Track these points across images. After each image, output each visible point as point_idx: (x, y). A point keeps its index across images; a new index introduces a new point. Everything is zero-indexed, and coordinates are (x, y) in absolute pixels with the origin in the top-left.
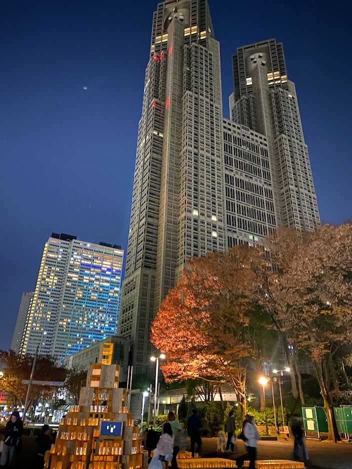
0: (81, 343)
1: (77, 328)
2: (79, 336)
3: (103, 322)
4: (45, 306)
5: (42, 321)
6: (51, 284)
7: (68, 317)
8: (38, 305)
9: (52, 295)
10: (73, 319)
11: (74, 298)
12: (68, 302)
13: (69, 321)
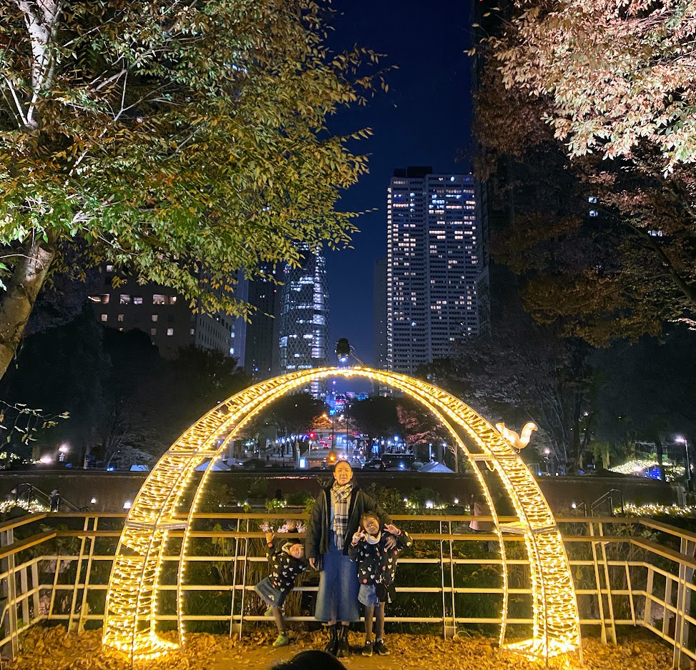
1: (458, 313)
2: (465, 324)
4: (405, 284)
5: (406, 307)
6: (408, 249)
7: (443, 297)
8: (395, 284)
9: (413, 267)
10: (450, 300)
11: (445, 267)
12: (437, 274)
13: (445, 302)
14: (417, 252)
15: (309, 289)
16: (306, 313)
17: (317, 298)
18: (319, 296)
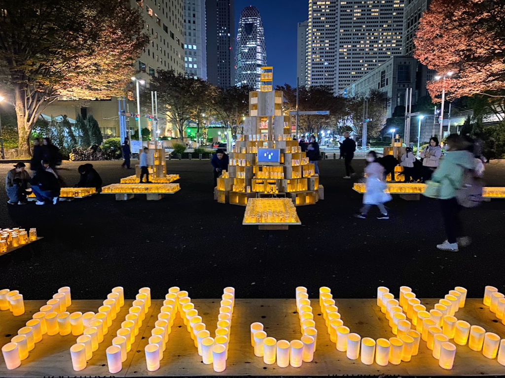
0: (366, 69)
1: (359, 54)
2: (363, 61)
3: (389, 42)
4: (321, 34)
5: (321, 51)
6: (324, 7)
7: (348, 42)
8: (314, 34)
9: (327, 20)
10: (354, 44)
11: (351, 19)
12: (345, 25)
13: (350, 46)
14: (331, 9)
15: (253, 50)
16: (252, 67)
17: (259, 56)
18: (260, 54)
